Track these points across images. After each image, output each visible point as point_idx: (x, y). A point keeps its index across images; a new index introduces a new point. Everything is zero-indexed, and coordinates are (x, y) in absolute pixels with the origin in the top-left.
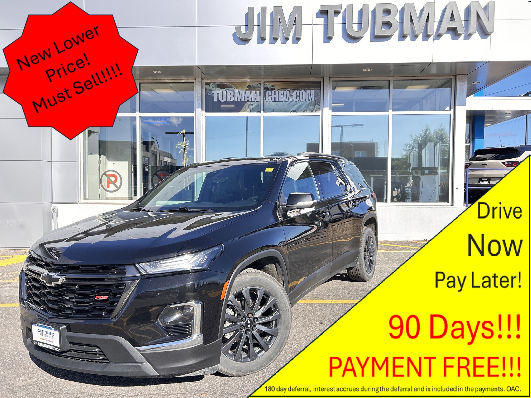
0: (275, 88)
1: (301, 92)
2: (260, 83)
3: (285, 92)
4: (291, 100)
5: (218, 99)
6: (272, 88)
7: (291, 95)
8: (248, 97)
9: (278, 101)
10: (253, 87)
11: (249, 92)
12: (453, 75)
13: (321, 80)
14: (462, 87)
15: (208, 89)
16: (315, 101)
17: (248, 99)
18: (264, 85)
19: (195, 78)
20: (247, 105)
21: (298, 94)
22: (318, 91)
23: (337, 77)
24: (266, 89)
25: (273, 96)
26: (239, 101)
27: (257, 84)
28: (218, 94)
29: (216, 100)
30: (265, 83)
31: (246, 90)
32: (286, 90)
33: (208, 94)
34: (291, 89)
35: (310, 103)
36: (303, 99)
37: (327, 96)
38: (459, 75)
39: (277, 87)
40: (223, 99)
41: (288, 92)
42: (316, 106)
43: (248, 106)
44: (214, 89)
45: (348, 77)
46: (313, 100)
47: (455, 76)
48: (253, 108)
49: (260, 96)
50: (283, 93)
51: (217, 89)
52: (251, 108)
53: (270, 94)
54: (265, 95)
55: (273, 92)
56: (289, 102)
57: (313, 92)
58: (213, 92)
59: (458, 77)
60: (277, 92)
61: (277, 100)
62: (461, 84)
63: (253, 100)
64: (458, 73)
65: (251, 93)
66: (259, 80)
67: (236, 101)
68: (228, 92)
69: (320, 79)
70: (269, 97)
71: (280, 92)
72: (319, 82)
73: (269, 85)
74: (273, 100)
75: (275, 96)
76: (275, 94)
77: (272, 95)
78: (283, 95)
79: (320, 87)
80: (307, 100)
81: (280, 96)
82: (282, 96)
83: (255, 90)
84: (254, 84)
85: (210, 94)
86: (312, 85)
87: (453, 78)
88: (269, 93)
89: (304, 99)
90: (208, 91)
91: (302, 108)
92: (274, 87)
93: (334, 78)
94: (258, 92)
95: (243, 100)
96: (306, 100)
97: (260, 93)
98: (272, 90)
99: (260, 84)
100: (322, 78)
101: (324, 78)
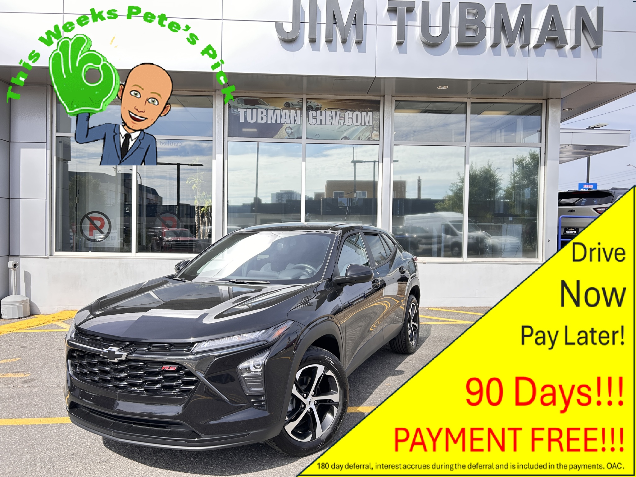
0: (321, 108)
1: (356, 113)
2: (302, 99)
3: (334, 113)
4: (342, 124)
5: (246, 119)
6: (318, 106)
7: (342, 117)
8: (286, 118)
9: (325, 124)
10: (293, 105)
11: (287, 111)
12: (544, 98)
13: (381, 99)
14: (555, 114)
15: (231, 106)
16: (373, 126)
17: (285, 120)
18: (307, 102)
19: (215, 90)
20: (284, 128)
21: (351, 115)
22: (377, 114)
23: (401, 96)
24: (309, 108)
25: (319, 117)
26: (274, 122)
27: (298, 102)
28: (245, 112)
29: (242, 120)
30: (308, 100)
31: (283, 109)
32: (336, 110)
33: (232, 112)
34: (341, 109)
35: (366, 128)
36: (357, 123)
37: (389, 120)
38: (551, 99)
39: (323, 107)
40: (252, 119)
41: (338, 113)
42: (374, 132)
43: (286, 130)
44: (240, 105)
45: (415, 96)
46: (371, 124)
47: (547, 100)
48: (292, 132)
49: (302, 117)
50: (332, 114)
51: (244, 105)
52: (290, 133)
53: (315, 115)
54: (307, 116)
55: (319, 112)
56: (340, 125)
57: (370, 114)
58: (239, 110)
59: (550, 101)
60: (323, 113)
61: (323, 123)
62: (554, 110)
63: (293, 122)
64: (550, 96)
65: (290, 112)
66: (301, 96)
67: (269, 122)
68: (260, 111)
69: (379, 97)
70: (313, 119)
71: (328, 113)
72: (378, 102)
73: (314, 103)
74: (319, 123)
75: (321, 117)
76: (321, 115)
77: (317, 116)
78: (332, 117)
79: (378, 109)
80: (363, 124)
81: (328, 118)
82: (330, 118)
83: (295, 109)
84: (294, 102)
85: (234, 111)
86: (369, 104)
87: (544, 102)
88: (313, 113)
89: (359, 123)
90: (232, 108)
91: (357, 134)
92: (320, 106)
93: (397, 97)
94: (298, 112)
95: (278, 122)
96: (361, 124)
97: (301, 113)
98: (317, 109)
99: (301, 101)
100: (382, 96)
101: (384, 96)
